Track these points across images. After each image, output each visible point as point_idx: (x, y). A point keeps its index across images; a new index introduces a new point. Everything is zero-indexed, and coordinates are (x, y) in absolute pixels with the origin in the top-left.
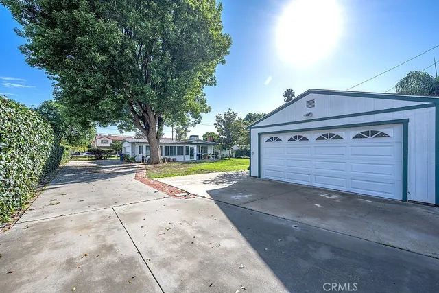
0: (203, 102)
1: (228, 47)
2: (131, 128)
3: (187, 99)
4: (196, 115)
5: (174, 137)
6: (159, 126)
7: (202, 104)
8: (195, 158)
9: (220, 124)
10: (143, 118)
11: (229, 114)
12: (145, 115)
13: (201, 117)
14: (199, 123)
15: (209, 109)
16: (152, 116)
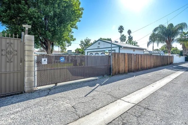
0: (72, 36)
1: (81, 15)
2: (39, 47)
3: (64, 36)
4: (69, 42)
5: (60, 51)
6: (52, 47)
7: (71, 37)
8: (70, 61)
9: (83, 45)
10: (45, 43)
11: (87, 40)
12: (46, 42)
13: (71, 43)
14: (70, 45)
15: (75, 39)
16: (49, 43)
